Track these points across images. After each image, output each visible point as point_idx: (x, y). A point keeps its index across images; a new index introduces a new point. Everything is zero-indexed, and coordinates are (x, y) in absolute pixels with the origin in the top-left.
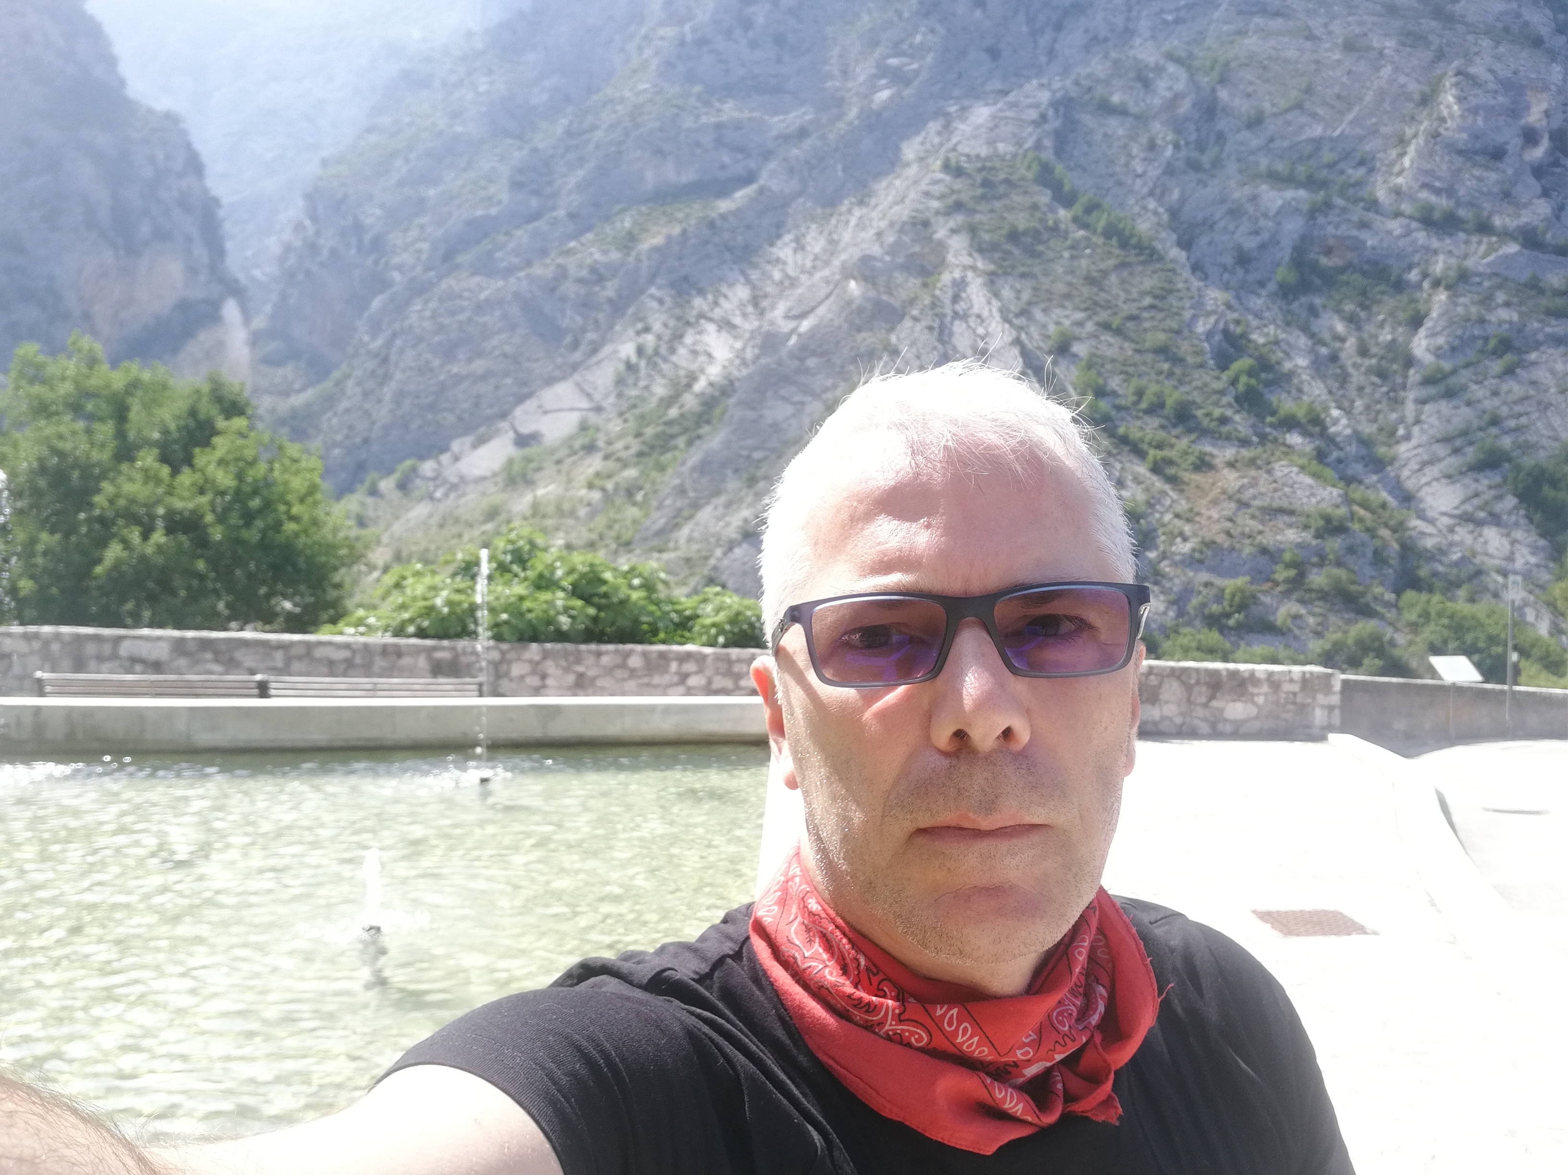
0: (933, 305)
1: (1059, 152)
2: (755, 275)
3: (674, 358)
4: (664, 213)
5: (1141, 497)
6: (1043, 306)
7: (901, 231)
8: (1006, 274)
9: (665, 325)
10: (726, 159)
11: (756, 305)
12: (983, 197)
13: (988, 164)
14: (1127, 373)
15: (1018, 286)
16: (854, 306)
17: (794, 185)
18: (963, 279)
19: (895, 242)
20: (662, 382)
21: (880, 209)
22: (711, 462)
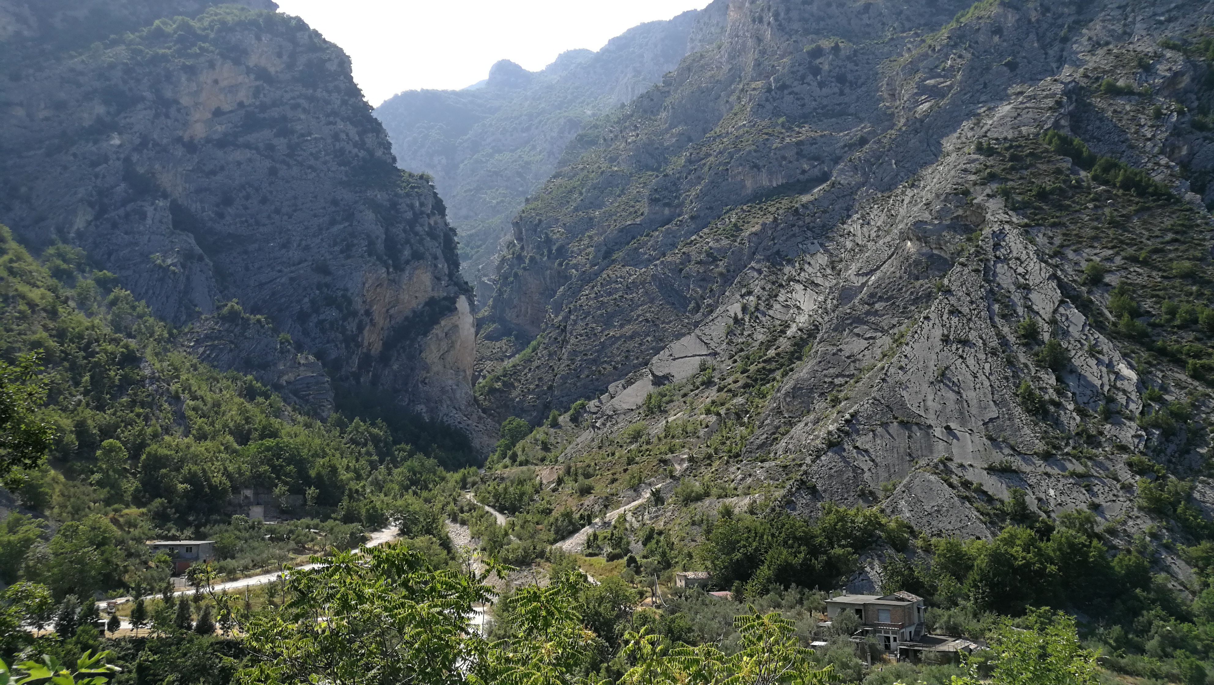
0: (977, 254)
1: (1075, 128)
2: (831, 246)
3: (771, 312)
4: (760, 209)
5: (1185, 400)
6: (1074, 248)
7: (946, 200)
8: (1038, 225)
9: (764, 289)
10: (806, 167)
11: (833, 268)
12: (1013, 168)
13: (1014, 144)
14: (1157, 296)
15: (1051, 234)
16: (911, 261)
17: (859, 178)
18: (1001, 231)
19: (942, 209)
20: (762, 330)
21: (928, 188)
22: (801, 389)
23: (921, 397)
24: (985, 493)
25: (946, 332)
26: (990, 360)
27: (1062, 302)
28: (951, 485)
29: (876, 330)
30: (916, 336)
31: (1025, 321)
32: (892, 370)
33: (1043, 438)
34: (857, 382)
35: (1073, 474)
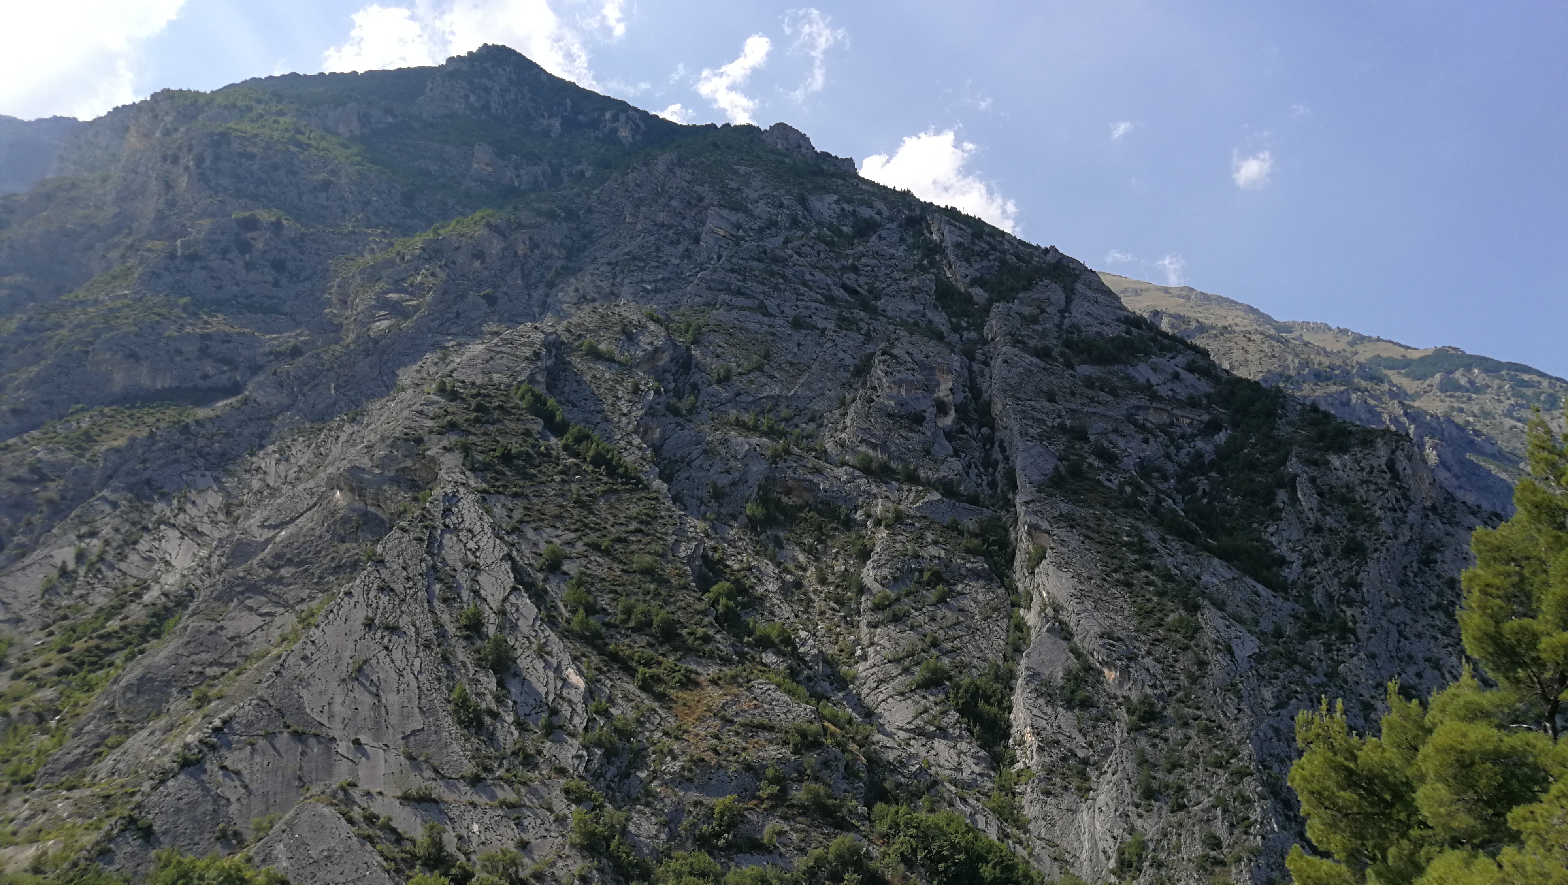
0: (423, 518)
1: (551, 387)
2: (230, 483)
3: (123, 566)
4: (131, 416)
5: (632, 715)
6: (534, 525)
7: (393, 445)
8: (497, 492)
9: (117, 530)
10: (210, 370)
11: (228, 513)
12: (477, 420)
13: (482, 391)
14: (615, 592)
15: (511, 506)
16: (338, 517)
17: (284, 398)
18: (455, 495)
19: (386, 456)
20: (105, 590)
21: (373, 426)
22: (152, 680)
23: (325, 699)
24: (394, 830)
25: (370, 615)
26: (421, 654)
27: (514, 589)
28: (351, 821)
29: (277, 604)
30: (331, 616)
31: (469, 609)
32: (291, 660)
33: (473, 757)
34: (238, 674)
35: (504, 804)
